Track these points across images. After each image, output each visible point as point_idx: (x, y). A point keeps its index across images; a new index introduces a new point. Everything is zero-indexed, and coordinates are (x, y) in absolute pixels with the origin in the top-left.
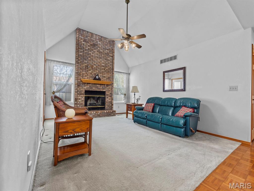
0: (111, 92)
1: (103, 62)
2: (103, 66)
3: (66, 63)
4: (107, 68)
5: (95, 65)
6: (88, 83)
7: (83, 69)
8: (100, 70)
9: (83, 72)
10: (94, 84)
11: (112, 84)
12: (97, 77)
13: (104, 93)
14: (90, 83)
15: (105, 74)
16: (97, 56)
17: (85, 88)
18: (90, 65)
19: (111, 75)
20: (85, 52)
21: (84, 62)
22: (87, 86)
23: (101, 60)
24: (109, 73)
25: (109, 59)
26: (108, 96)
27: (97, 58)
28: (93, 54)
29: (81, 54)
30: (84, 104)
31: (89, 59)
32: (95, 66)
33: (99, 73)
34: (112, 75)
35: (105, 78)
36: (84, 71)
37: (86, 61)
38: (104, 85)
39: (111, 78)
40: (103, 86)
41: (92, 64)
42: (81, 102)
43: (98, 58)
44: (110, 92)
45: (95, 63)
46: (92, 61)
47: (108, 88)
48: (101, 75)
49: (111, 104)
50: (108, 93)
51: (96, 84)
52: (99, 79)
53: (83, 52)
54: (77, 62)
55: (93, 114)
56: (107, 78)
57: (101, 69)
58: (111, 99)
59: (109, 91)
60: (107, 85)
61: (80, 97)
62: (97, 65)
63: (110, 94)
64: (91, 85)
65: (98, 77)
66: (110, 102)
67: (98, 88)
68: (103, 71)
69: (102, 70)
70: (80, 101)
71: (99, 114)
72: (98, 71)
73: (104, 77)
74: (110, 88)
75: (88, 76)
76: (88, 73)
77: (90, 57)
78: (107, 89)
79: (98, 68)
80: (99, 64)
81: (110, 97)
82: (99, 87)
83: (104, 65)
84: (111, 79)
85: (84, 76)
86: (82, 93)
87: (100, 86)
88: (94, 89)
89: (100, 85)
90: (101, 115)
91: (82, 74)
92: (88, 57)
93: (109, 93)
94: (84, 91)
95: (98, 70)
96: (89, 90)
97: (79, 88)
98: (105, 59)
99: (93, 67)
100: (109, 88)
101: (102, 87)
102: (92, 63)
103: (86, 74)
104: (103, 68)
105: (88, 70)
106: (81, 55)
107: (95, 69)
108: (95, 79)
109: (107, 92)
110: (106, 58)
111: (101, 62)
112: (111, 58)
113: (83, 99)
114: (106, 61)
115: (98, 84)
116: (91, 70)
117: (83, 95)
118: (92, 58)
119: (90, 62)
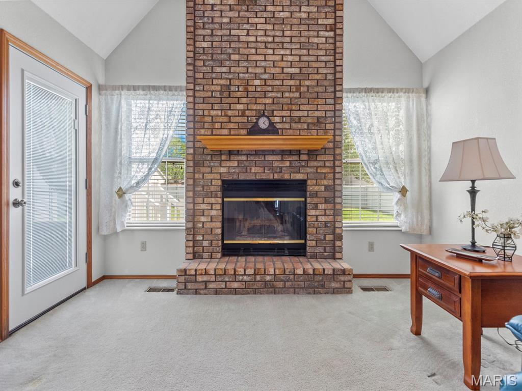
0: (331, 183)
1: (290, 58)
2: (292, 76)
3: (156, 88)
4: (307, 83)
5: (256, 76)
6: (230, 153)
7: (212, 100)
8: (279, 95)
9: (213, 113)
10: (257, 153)
11: (337, 144)
12: (263, 123)
13: (300, 187)
14: (238, 153)
15: (302, 107)
16: (265, 39)
17: (223, 170)
18: (237, 82)
19: (327, 108)
20: (219, 33)
21: (214, 75)
22: (228, 164)
23: (282, 52)
24: (320, 101)
25: (316, 40)
26: (315, 200)
27: (266, 47)
28: (248, 35)
29: (205, 45)
30: (219, 231)
31: (233, 57)
32: (257, 82)
33: (274, 107)
34: (332, 107)
35: (299, 126)
36: (216, 107)
37: (224, 70)
38: (299, 152)
39: (329, 120)
40: (296, 158)
41: (247, 75)
42: (208, 225)
43: (269, 46)
44: (325, 182)
45: (258, 70)
46: (245, 64)
47: (316, 164)
48: (284, 113)
49: (334, 233)
50: (316, 188)
51: (264, 153)
52: (272, 130)
53: (212, 35)
54: (192, 79)
55: (245, 278)
56: (308, 123)
57: (283, 88)
58: (332, 213)
59: (319, 177)
60: (312, 153)
61: (203, 207)
62: (266, 76)
63: (327, 188)
64: (244, 158)
65: (267, 123)
66: (326, 226)
67: (272, 168)
68: (292, 95)
69: (287, 95)
70: (203, 219)
71: (268, 278)
72: (270, 101)
73: (299, 120)
74: (325, 166)
75: (232, 126)
76: (230, 113)
77: (237, 51)
78: (309, 170)
79: (270, 89)
80: (273, 71)
81: (326, 202)
82: (276, 164)
83: (297, 71)
84: (331, 126)
85: (217, 125)
86: (212, 188)
87: (282, 160)
88: (256, 173)
89: (279, 158)
90: (280, 284)
91: (209, 119)
92: (230, 51)
93: (323, 188)
94: (220, 182)
95: (270, 94)
96: (235, 177)
97: (199, 172)
98: (298, 46)
99: (250, 89)
100: (321, 164)
101: (288, 164)
102: (247, 72)
103: (226, 119)
104: (292, 82)
105: (229, 100)
106: (204, 48)
107: (257, 95)
108: (254, 130)
109: (314, 182)
110: (303, 40)
111: (282, 60)
112: (327, 34)
113: (214, 213)
114: (305, 52)
115: (273, 152)
116: (244, 100)
117: (216, 197)
118: (246, 51)
119: (238, 70)
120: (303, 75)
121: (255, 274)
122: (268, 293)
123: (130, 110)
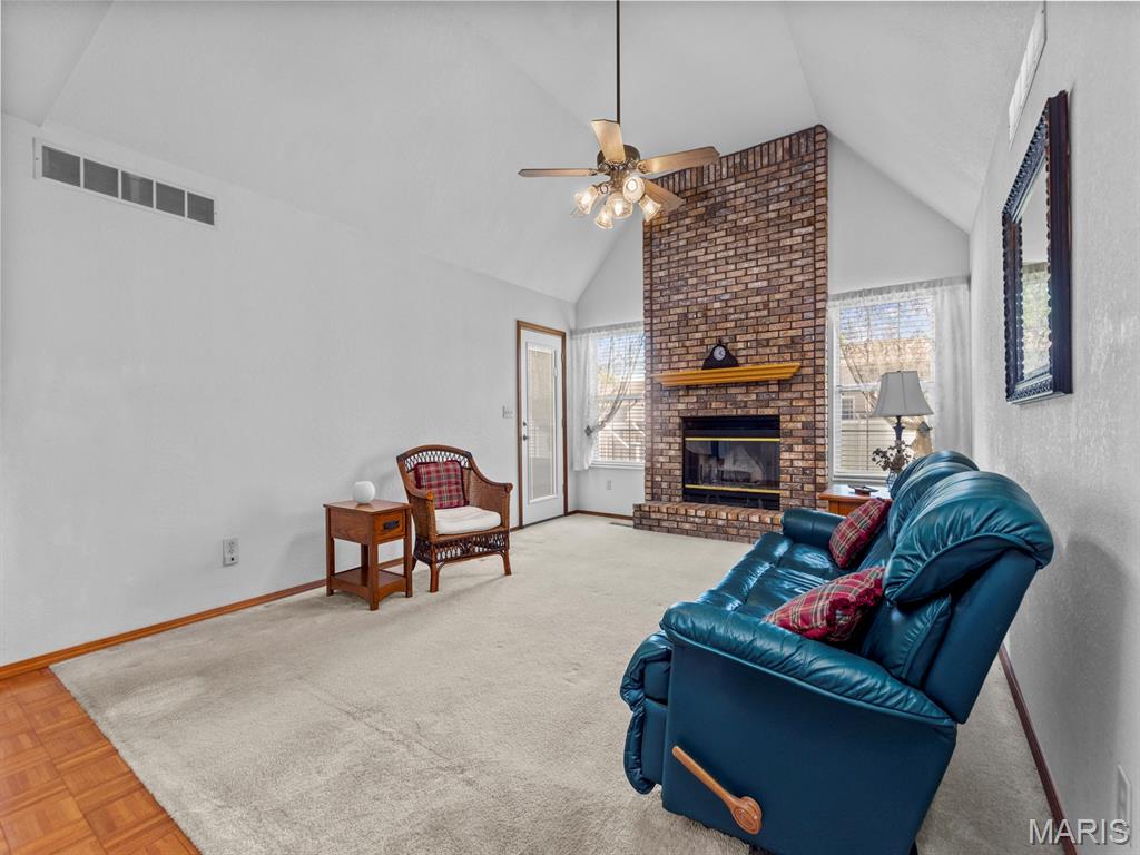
0: (810, 418)
1: (756, 270)
2: (758, 292)
3: (616, 327)
4: (778, 296)
5: (716, 298)
6: (688, 388)
7: (669, 332)
8: (743, 316)
9: (671, 345)
10: (718, 386)
11: (819, 370)
12: (719, 354)
13: (770, 425)
14: (697, 387)
15: (771, 327)
16: (725, 254)
17: (681, 406)
18: (695, 309)
19: (804, 324)
20: (676, 258)
21: (671, 305)
22: (686, 399)
23: (746, 265)
24: (795, 317)
25: (789, 242)
26: (789, 441)
27: (727, 263)
28: (706, 253)
29: (662, 274)
30: (678, 473)
31: (690, 281)
32: (717, 305)
33: (736, 332)
34: (811, 323)
35: (768, 350)
36: (673, 338)
37: (681, 297)
38: (766, 383)
39: (807, 339)
40: (763, 389)
41: (705, 299)
42: (667, 466)
43: (730, 261)
44: (803, 418)
45: (718, 292)
46: (704, 287)
47: (789, 395)
48: (749, 337)
49: (814, 483)
50: (791, 425)
51: (726, 385)
52: (731, 361)
53: (669, 262)
54: (649, 313)
55: (697, 520)
56: (780, 346)
57: (749, 307)
58: (812, 456)
59: (794, 412)
60: (783, 384)
61: (662, 446)
62: (727, 297)
63: (805, 426)
64: (703, 392)
65: (724, 353)
66: (804, 473)
67: (735, 404)
68: (758, 314)
69: (752, 314)
70: (662, 459)
72: (732, 324)
73: (767, 343)
74: (802, 398)
75: (690, 357)
76: (688, 343)
77: (694, 274)
78: (781, 403)
79: (732, 310)
80: (735, 289)
81: (804, 442)
82: (740, 398)
83: (765, 283)
84: (811, 347)
85: (675, 358)
86: (671, 427)
87: (747, 392)
88: (718, 408)
89: (743, 390)
91: (666, 352)
92: (688, 275)
93: (799, 425)
94: (678, 420)
95: (732, 317)
96: (694, 414)
97: (657, 409)
98: (766, 254)
99: (709, 313)
100: (797, 395)
101: (754, 397)
102: (706, 296)
103: (683, 351)
104: (758, 299)
105: (686, 330)
106: (660, 278)
107: (718, 319)
108: (710, 363)
109: (788, 418)
110: (771, 245)
111: (746, 275)
112: (803, 231)
113: (672, 453)
114: (774, 259)
115: (736, 384)
116: (703, 327)
117: (675, 435)
118: (704, 272)
119: (695, 294)
120: (773, 288)
121: (706, 517)
122: (720, 539)
123: (596, 352)
